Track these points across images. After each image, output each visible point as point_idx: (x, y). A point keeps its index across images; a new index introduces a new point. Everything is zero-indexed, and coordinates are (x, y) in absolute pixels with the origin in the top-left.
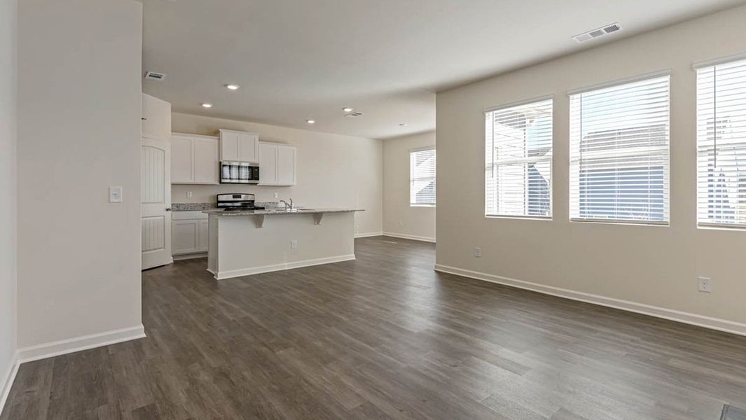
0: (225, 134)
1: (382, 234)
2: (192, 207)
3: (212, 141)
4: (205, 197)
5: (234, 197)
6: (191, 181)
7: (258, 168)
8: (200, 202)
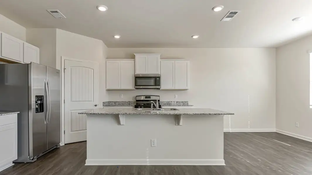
0: (137, 56)
1: (275, 131)
2: (122, 104)
3: (131, 62)
4: (130, 97)
5: (146, 97)
6: (119, 88)
7: (159, 77)
8: (127, 100)
